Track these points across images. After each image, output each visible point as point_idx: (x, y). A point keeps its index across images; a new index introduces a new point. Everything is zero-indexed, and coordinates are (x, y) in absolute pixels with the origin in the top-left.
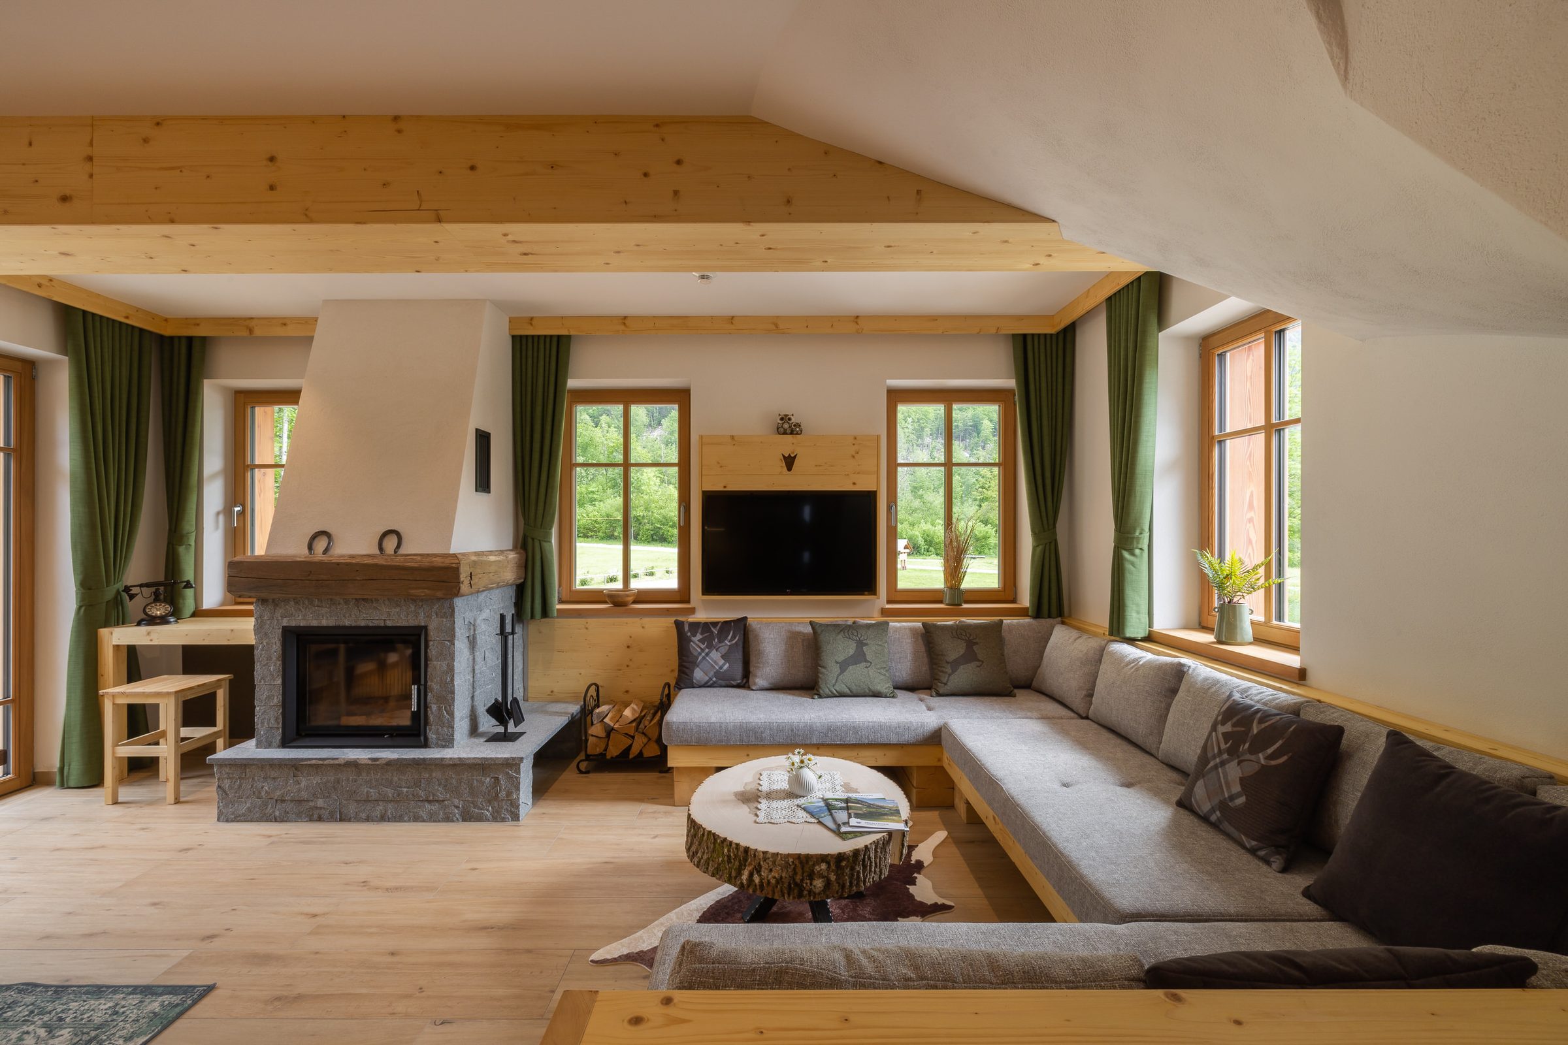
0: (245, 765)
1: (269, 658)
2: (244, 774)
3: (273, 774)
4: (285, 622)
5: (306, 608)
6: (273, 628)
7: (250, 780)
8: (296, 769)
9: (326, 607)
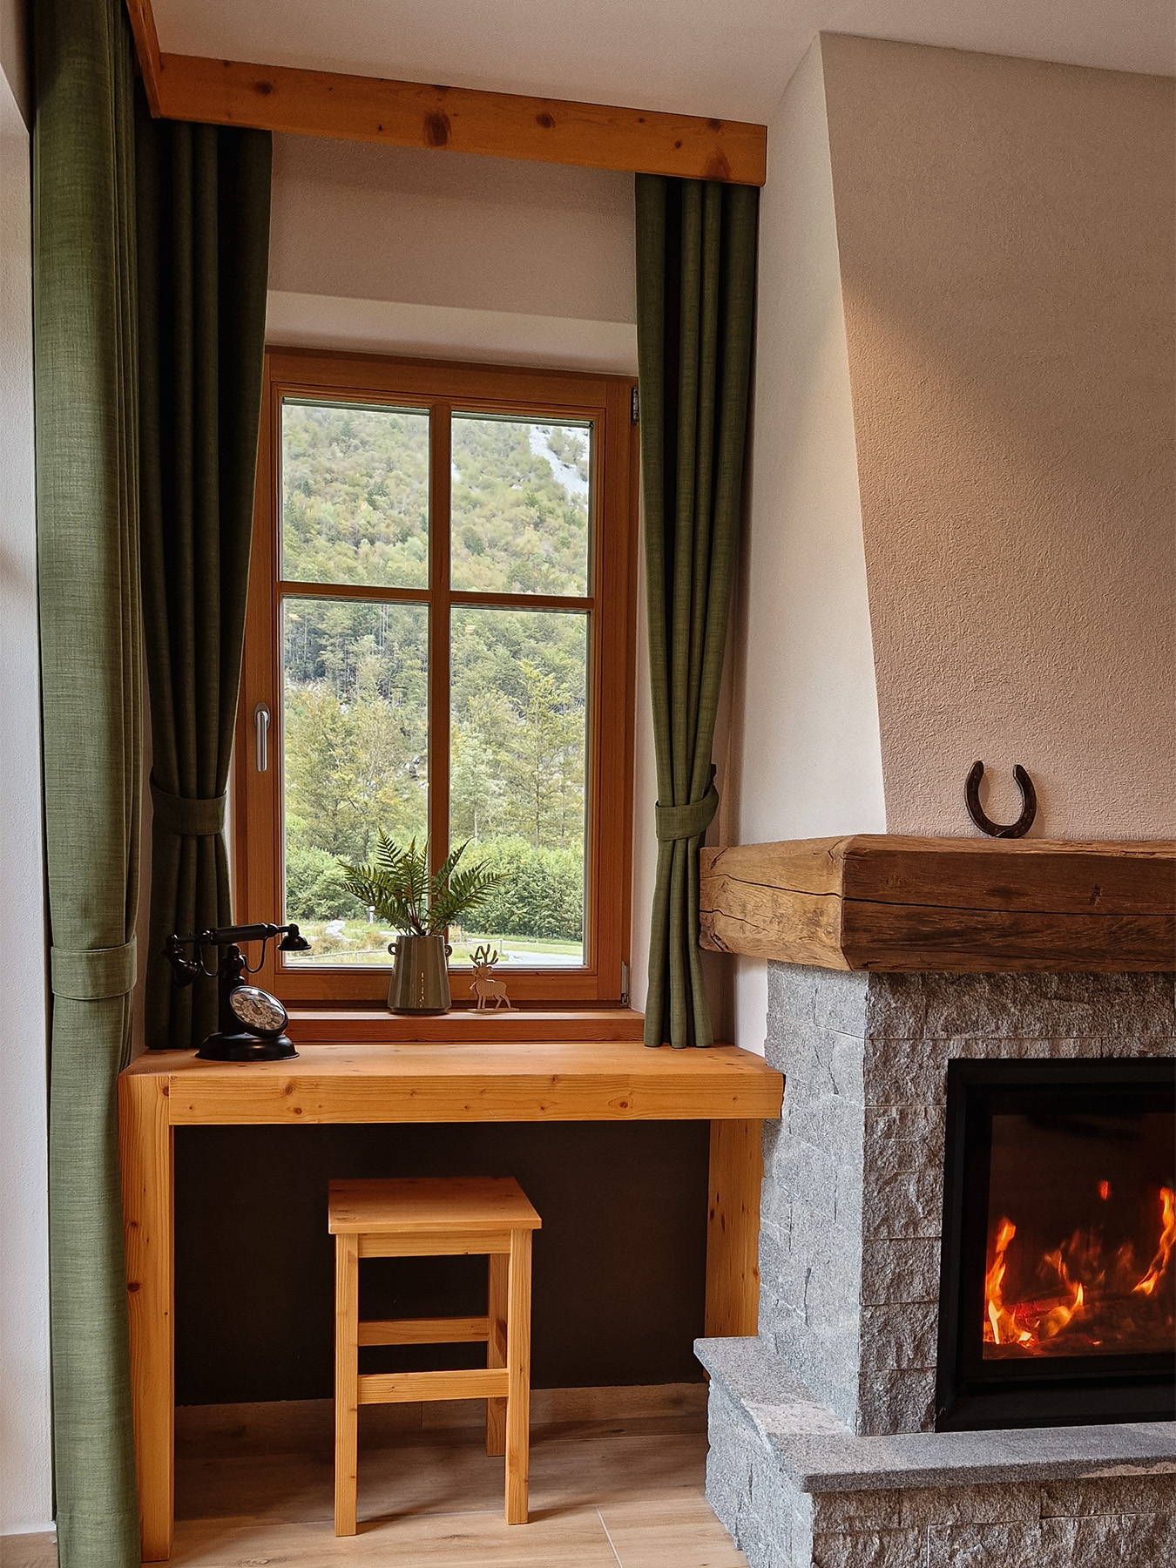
0: (899, 1491)
1: (904, 1161)
2: (896, 1517)
3: (985, 1512)
4: (955, 1050)
5: (1023, 1005)
6: (921, 1066)
7: (911, 1537)
8: (1050, 1496)
9: (1081, 1001)
